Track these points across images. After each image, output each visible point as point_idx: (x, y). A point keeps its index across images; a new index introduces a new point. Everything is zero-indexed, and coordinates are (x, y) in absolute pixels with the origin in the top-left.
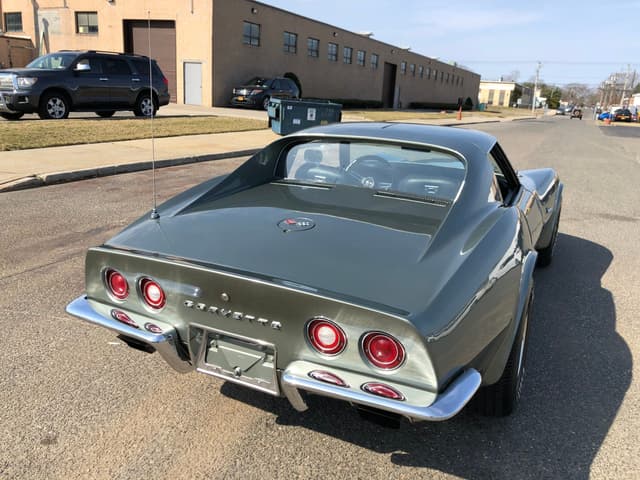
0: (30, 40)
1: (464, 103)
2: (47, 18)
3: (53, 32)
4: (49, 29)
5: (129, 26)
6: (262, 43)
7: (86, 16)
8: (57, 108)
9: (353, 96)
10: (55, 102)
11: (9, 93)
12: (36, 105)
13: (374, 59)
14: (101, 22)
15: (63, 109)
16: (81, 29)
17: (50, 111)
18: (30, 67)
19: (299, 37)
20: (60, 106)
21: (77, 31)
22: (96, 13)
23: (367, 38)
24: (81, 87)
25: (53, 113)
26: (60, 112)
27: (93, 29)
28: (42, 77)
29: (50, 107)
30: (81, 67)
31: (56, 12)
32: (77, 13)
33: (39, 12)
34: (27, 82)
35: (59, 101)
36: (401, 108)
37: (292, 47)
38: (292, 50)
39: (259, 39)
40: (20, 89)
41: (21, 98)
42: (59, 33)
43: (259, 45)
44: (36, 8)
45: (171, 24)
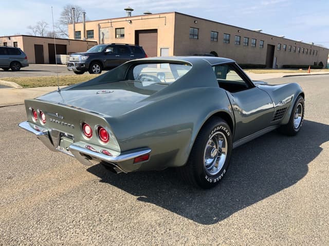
0: (96, 42)
1: (317, 65)
2: (104, 32)
3: (106, 38)
4: (105, 37)
5: (137, 33)
6: (199, 38)
7: (119, 30)
8: (96, 69)
9: (249, 62)
10: (96, 66)
11: (78, 63)
12: (88, 68)
13: (261, 43)
14: (126, 32)
15: (99, 70)
16: (117, 36)
17: (94, 70)
18: (88, 52)
19: (219, 34)
20: (98, 68)
21: (116, 37)
22: (124, 28)
23: (259, 32)
24: (107, 60)
25: (95, 71)
26: (98, 71)
27: (123, 36)
28: (91, 55)
29: (94, 68)
30: (108, 50)
31: (107, 29)
32: (116, 29)
33: (101, 29)
34: (85, 58)
35: (97, 66)
36: (277, 68)
37: (215, 39)
38: (215, 40)
39: (198, 35)
40: (82, 61)
41: (82, 65)
42: (108, 38)
43: (198, 39)
44: (99, 28)
45: (155, 31)
